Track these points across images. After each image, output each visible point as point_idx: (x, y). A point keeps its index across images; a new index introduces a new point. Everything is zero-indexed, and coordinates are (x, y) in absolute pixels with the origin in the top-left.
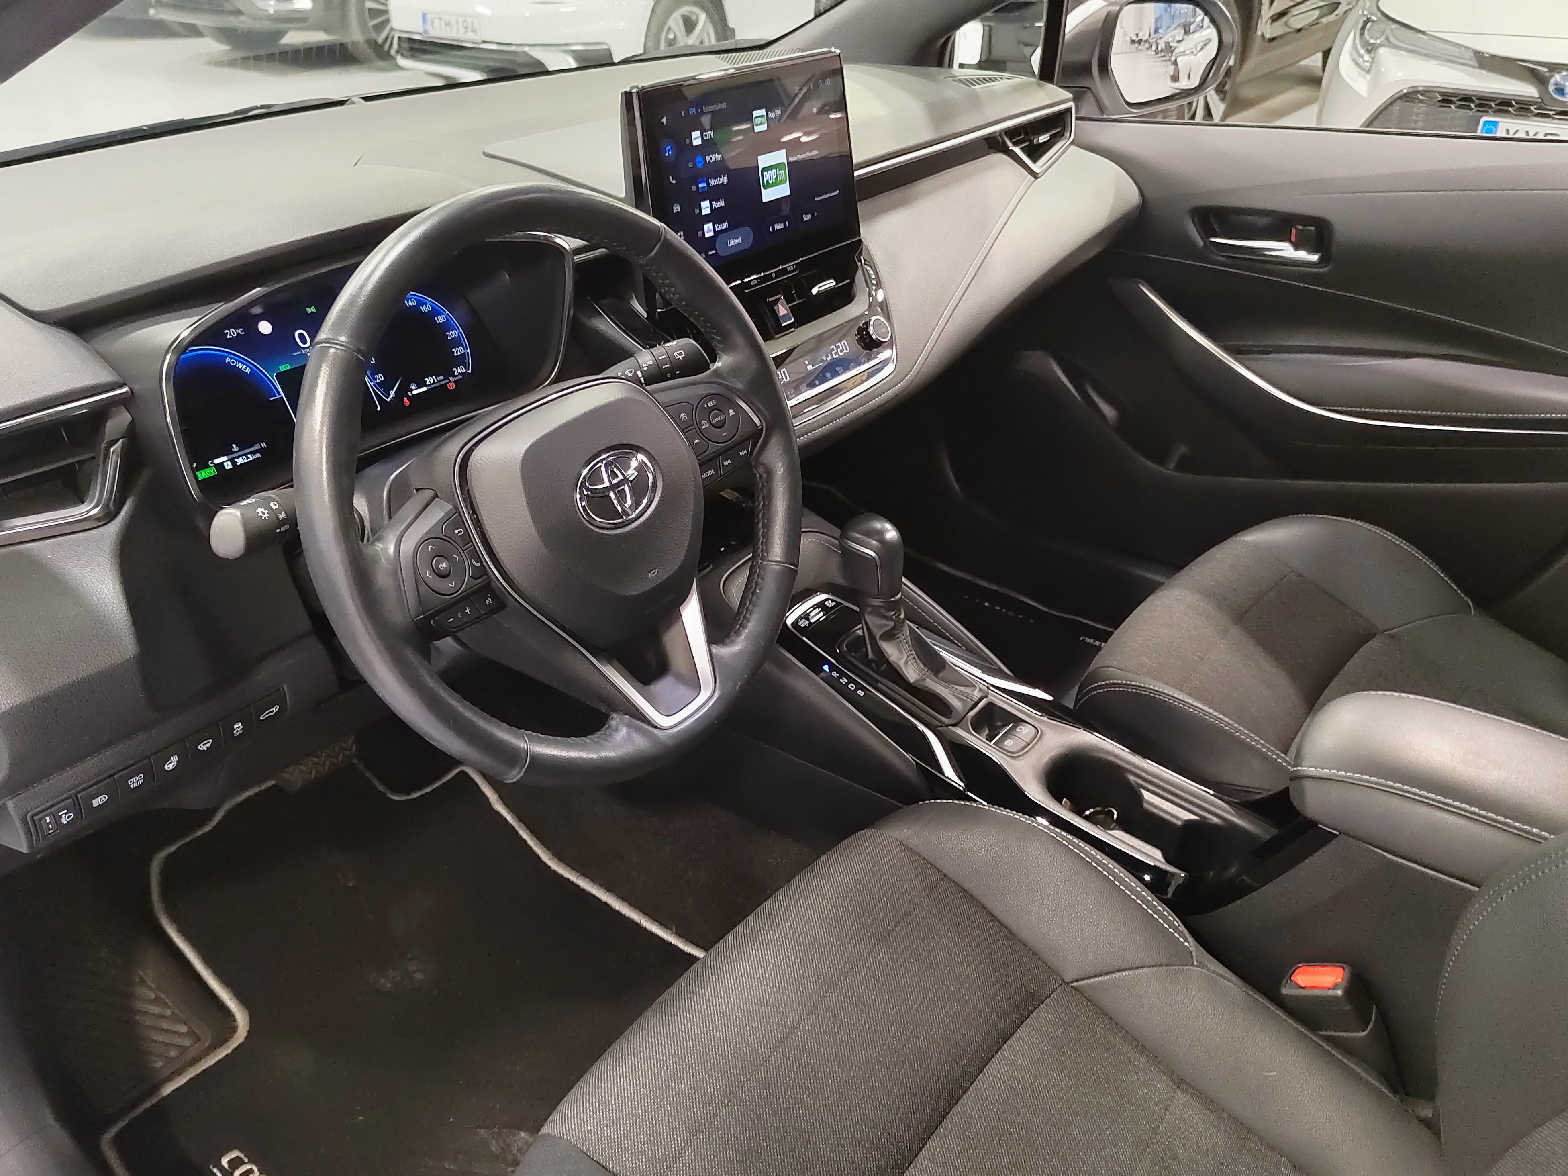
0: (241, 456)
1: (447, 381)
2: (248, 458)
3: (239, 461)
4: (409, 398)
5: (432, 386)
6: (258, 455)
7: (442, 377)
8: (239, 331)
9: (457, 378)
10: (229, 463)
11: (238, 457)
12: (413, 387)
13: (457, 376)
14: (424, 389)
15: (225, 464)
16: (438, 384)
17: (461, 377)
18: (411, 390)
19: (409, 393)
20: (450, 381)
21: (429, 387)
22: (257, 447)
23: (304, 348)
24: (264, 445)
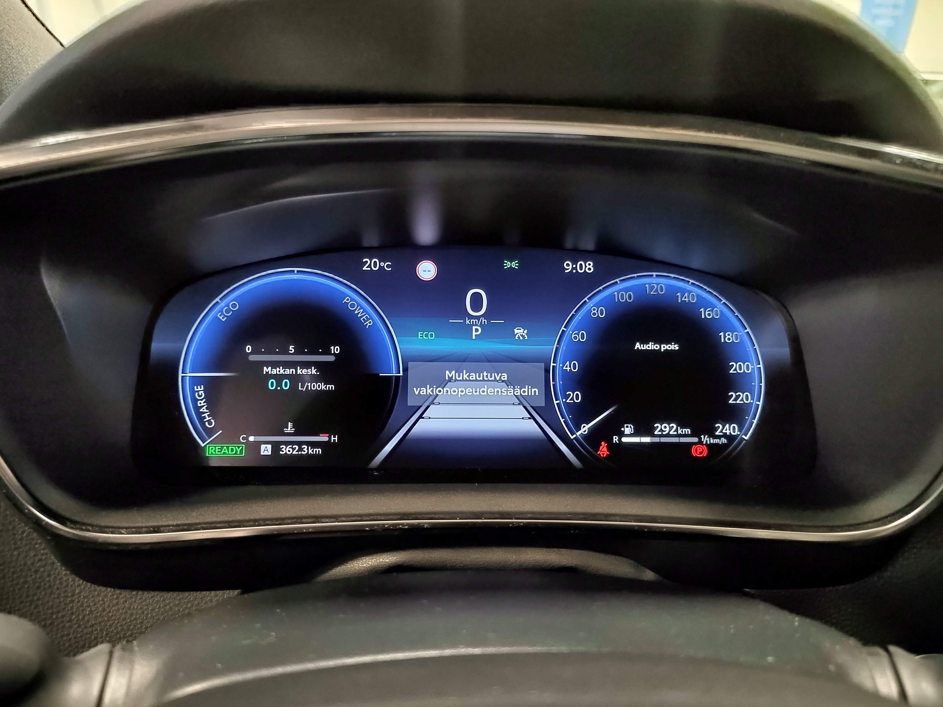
0: (292, 443)
1: (695, 440)
2: (300, 449)
3: (286, 450)
4: (611, 446)
5: (663, 440)
6: (318, 451)
7: (688, 431)
8: (384, 265)
9: (716, 441)
10: (269, 447)
11: (287, 443)
12: (628, 429)
13: (719, 437)
14: (646, 440)
15: (263, 447)
16: (676, 440)
17: (724, 441)
18: (622, 434)
19: (615, 439)
20: (700, 442)
21: (657, 440)
22: (324, 438)
23: (471, 317)
24: (335, 439)
